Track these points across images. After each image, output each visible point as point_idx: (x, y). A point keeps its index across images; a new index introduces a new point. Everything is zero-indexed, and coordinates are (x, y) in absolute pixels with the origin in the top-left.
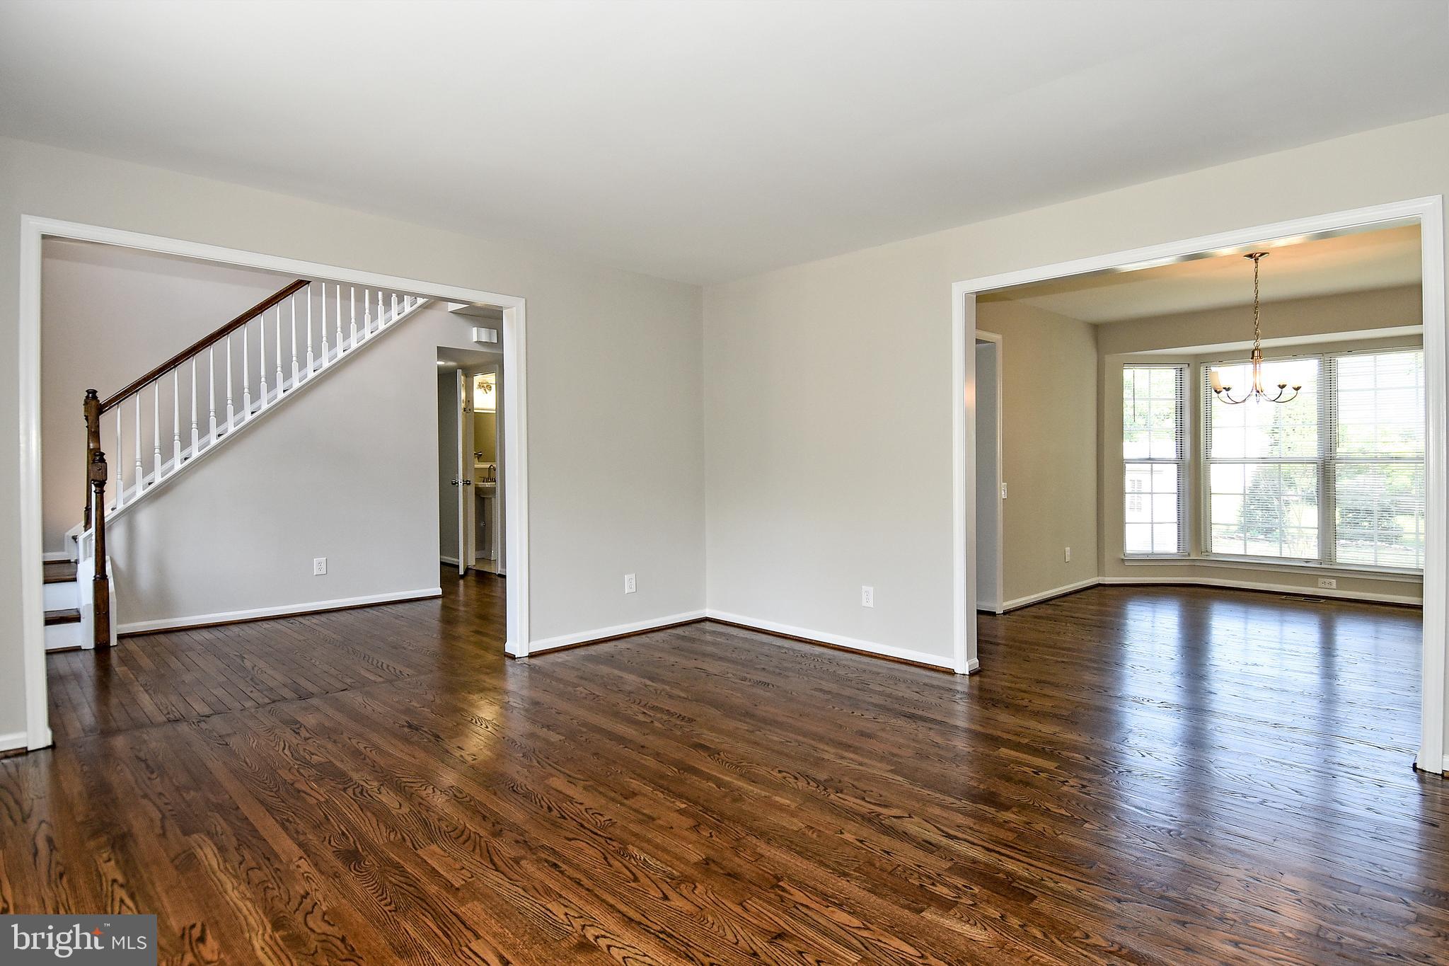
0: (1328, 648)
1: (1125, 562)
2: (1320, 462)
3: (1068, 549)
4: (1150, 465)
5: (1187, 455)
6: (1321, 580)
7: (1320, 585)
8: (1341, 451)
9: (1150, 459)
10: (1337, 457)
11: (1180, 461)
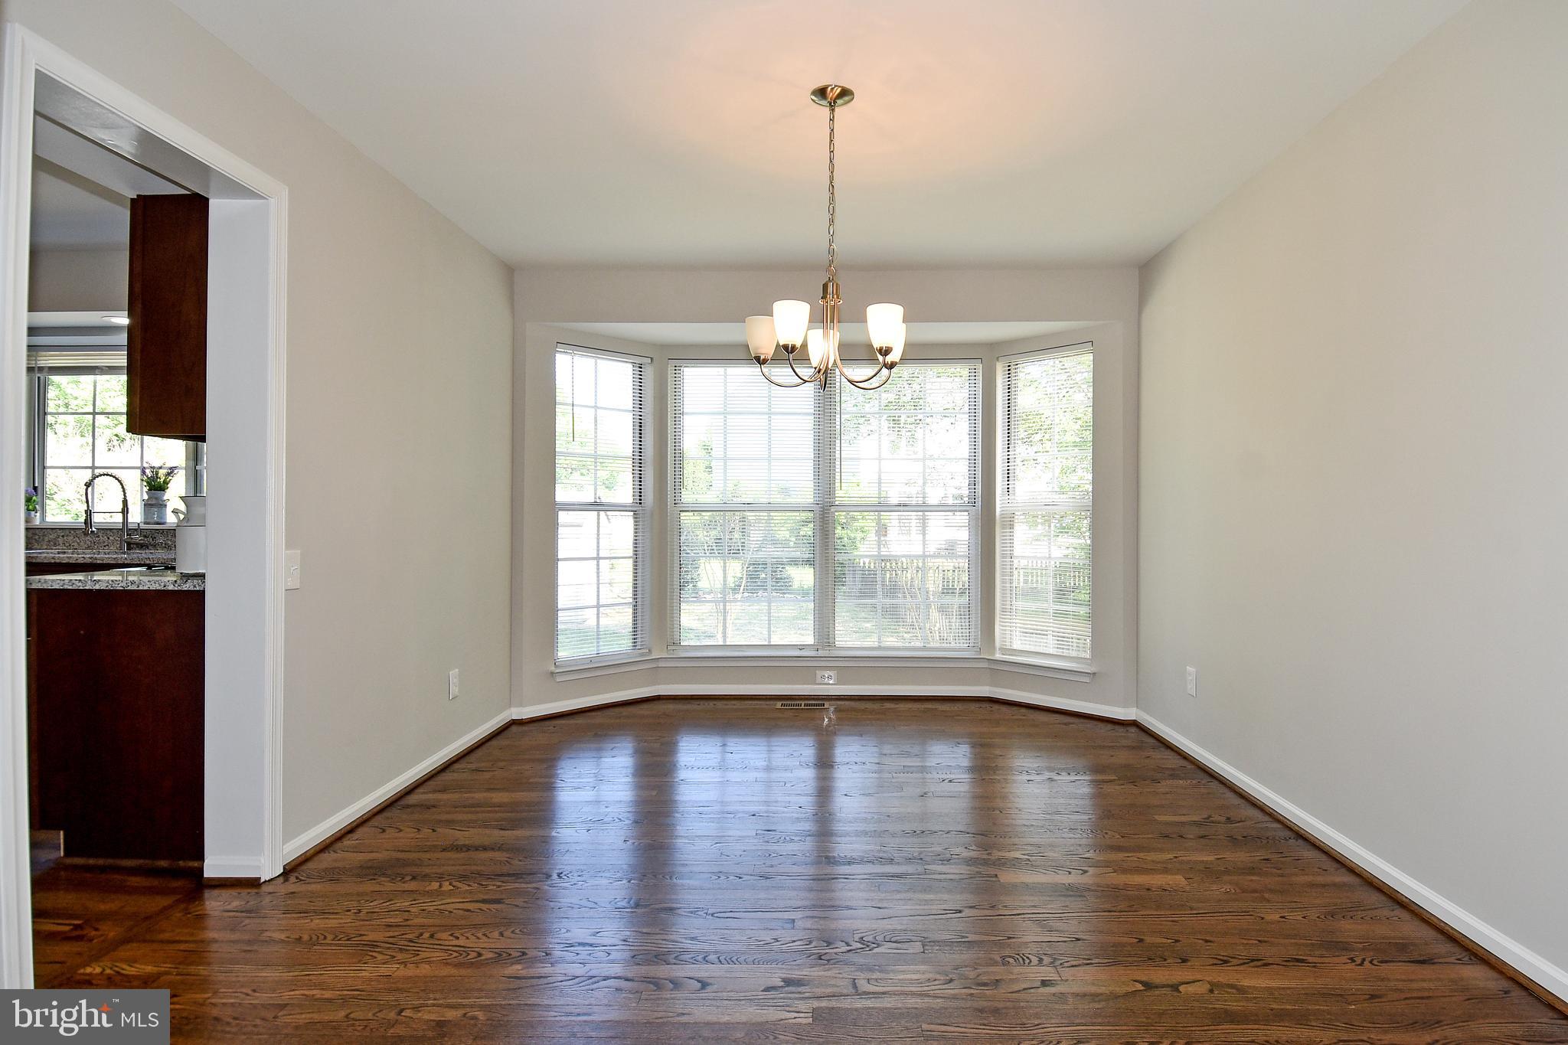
0: (824, 763)
1: (559, 676)
2: (817, 508)
3: (454, 673)
4: (596, 512)
5: (649, 497)
6: (819, 673)
7: (819, 680)
8: (844, 493)
9: (595, 504)
10: (837, 503)
11: (637, 508)
